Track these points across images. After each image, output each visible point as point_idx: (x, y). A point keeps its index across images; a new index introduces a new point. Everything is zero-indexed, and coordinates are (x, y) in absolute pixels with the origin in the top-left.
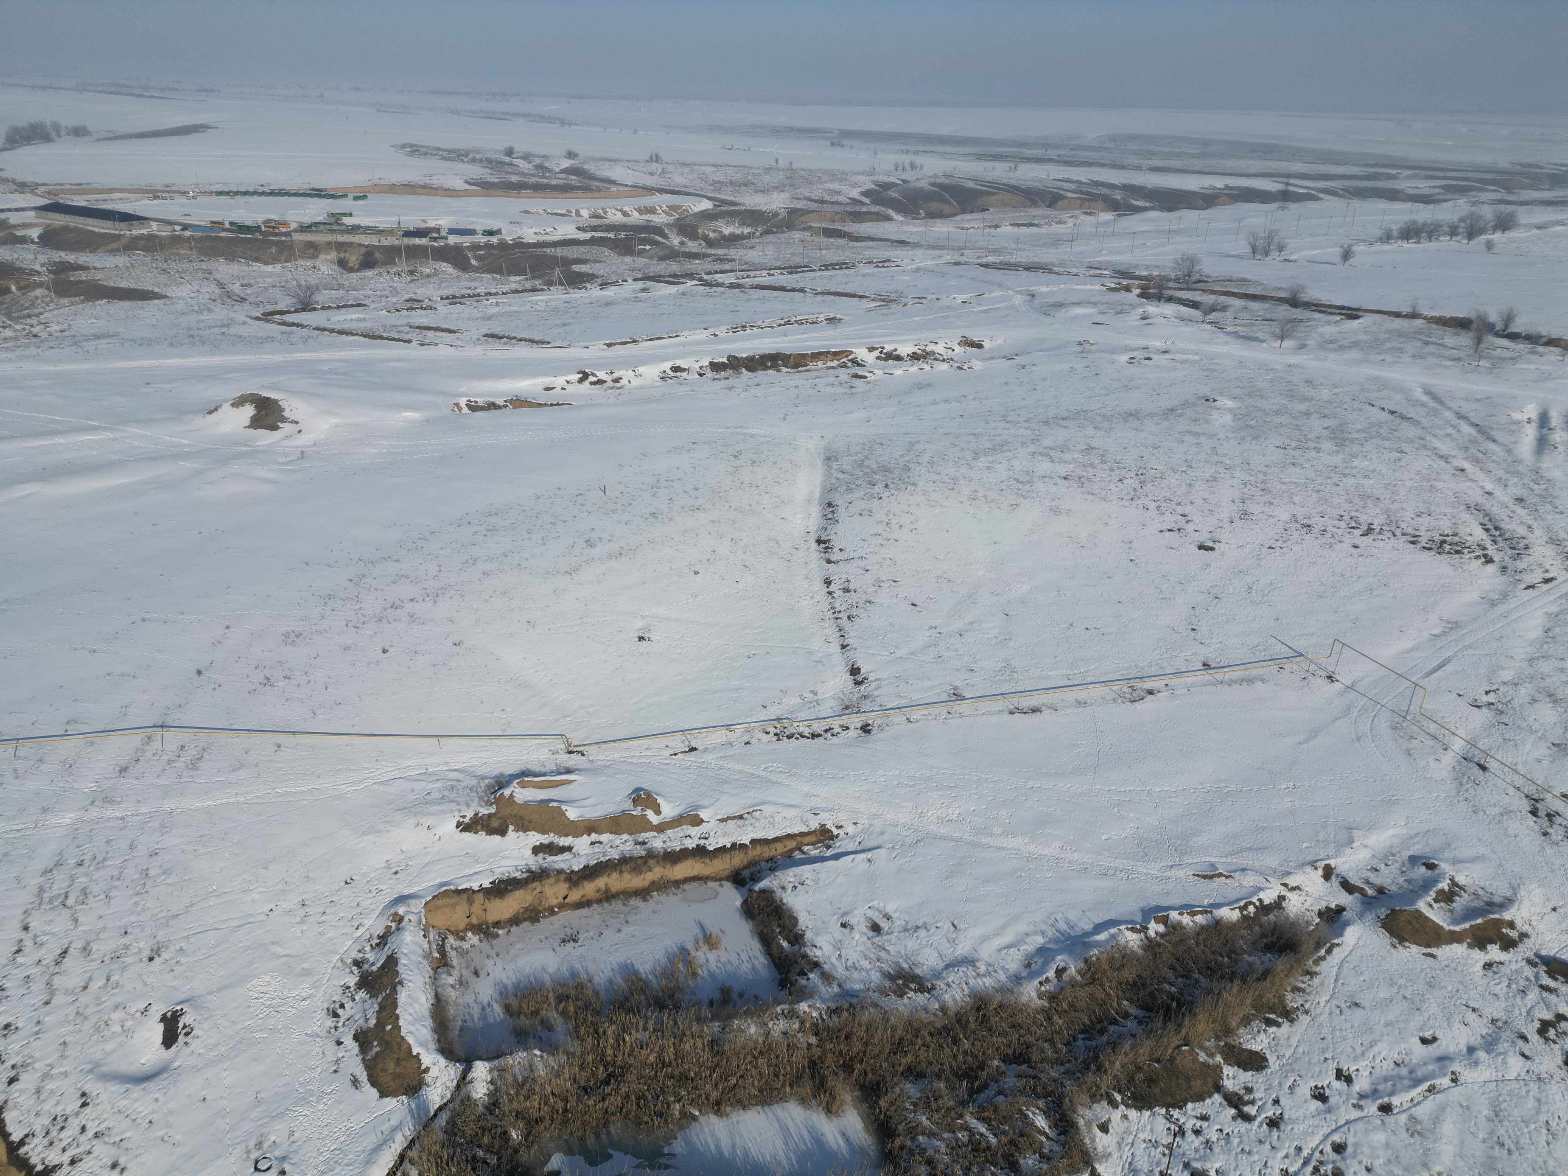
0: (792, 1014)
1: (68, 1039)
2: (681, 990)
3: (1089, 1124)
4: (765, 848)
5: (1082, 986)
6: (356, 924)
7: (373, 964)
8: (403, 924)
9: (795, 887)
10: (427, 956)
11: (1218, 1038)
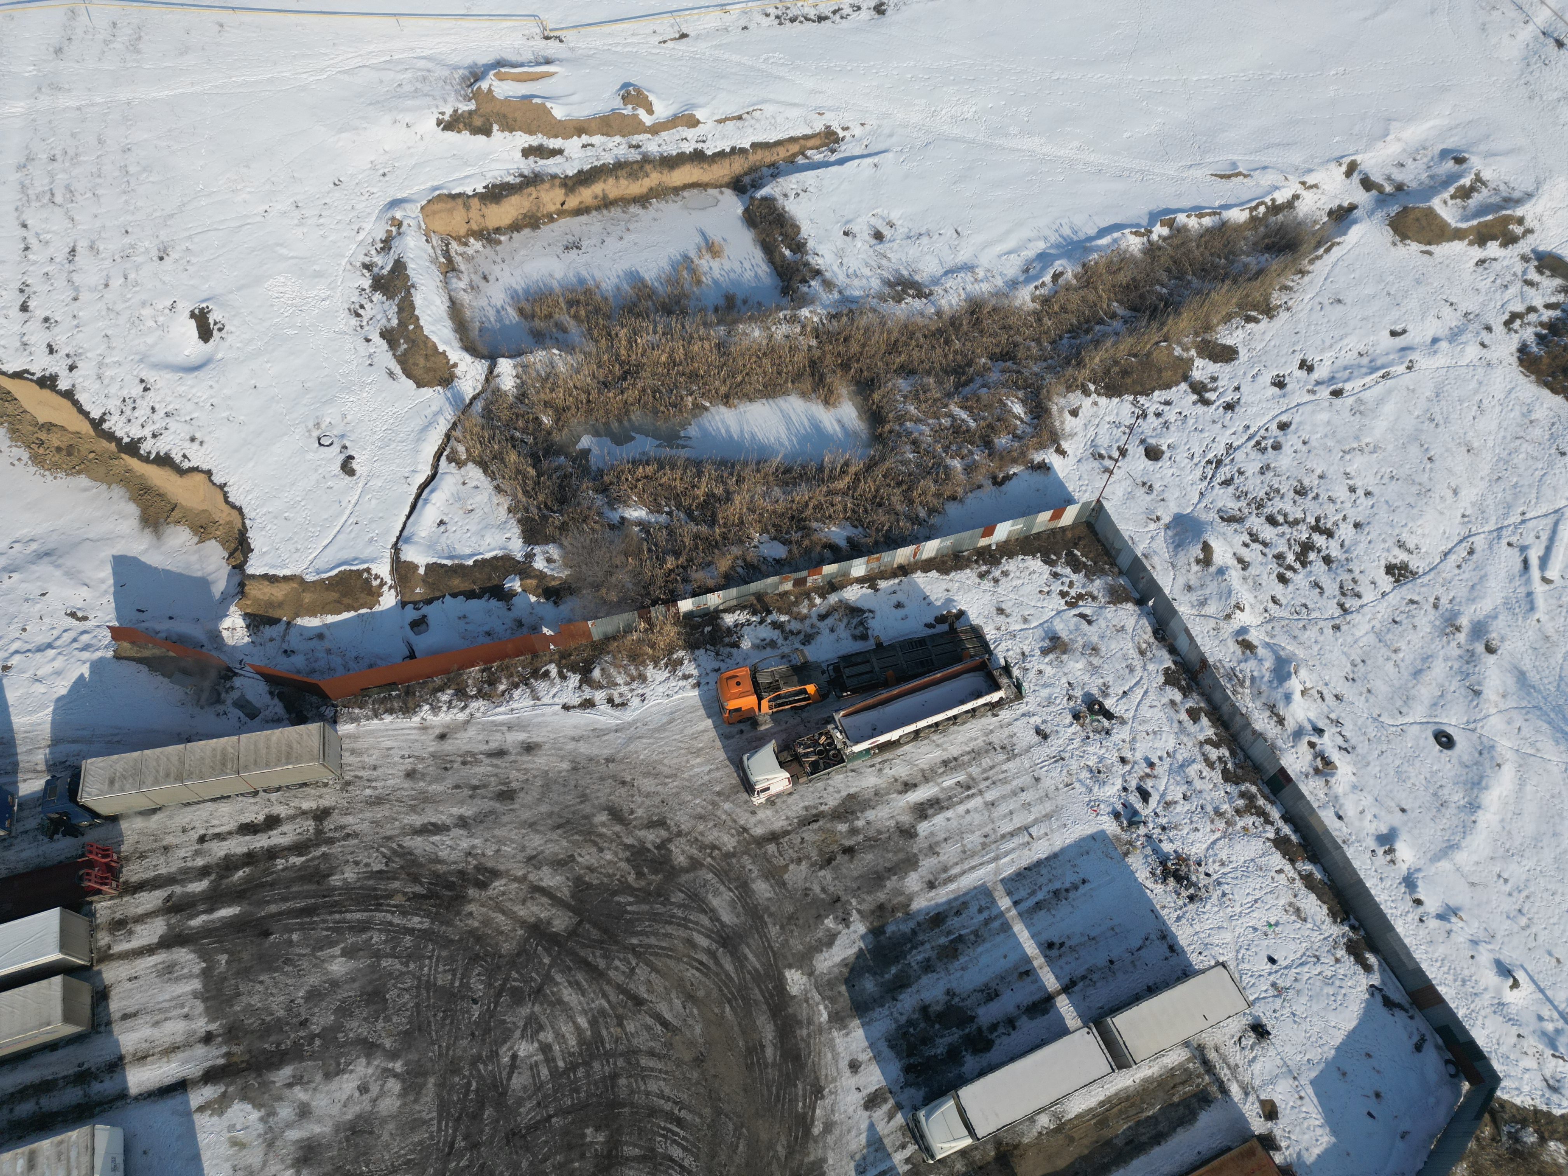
0: (793, 320)
1: (109, 333)
2: (686, 296)
3: (1061, 411)
4: (767, 153)
5: (1076, 289)
6: (355, 227)
7: (382, 268)
8: (403, 229)
9: (798, 194)
10: (434, 260)
11: (1197, 334)
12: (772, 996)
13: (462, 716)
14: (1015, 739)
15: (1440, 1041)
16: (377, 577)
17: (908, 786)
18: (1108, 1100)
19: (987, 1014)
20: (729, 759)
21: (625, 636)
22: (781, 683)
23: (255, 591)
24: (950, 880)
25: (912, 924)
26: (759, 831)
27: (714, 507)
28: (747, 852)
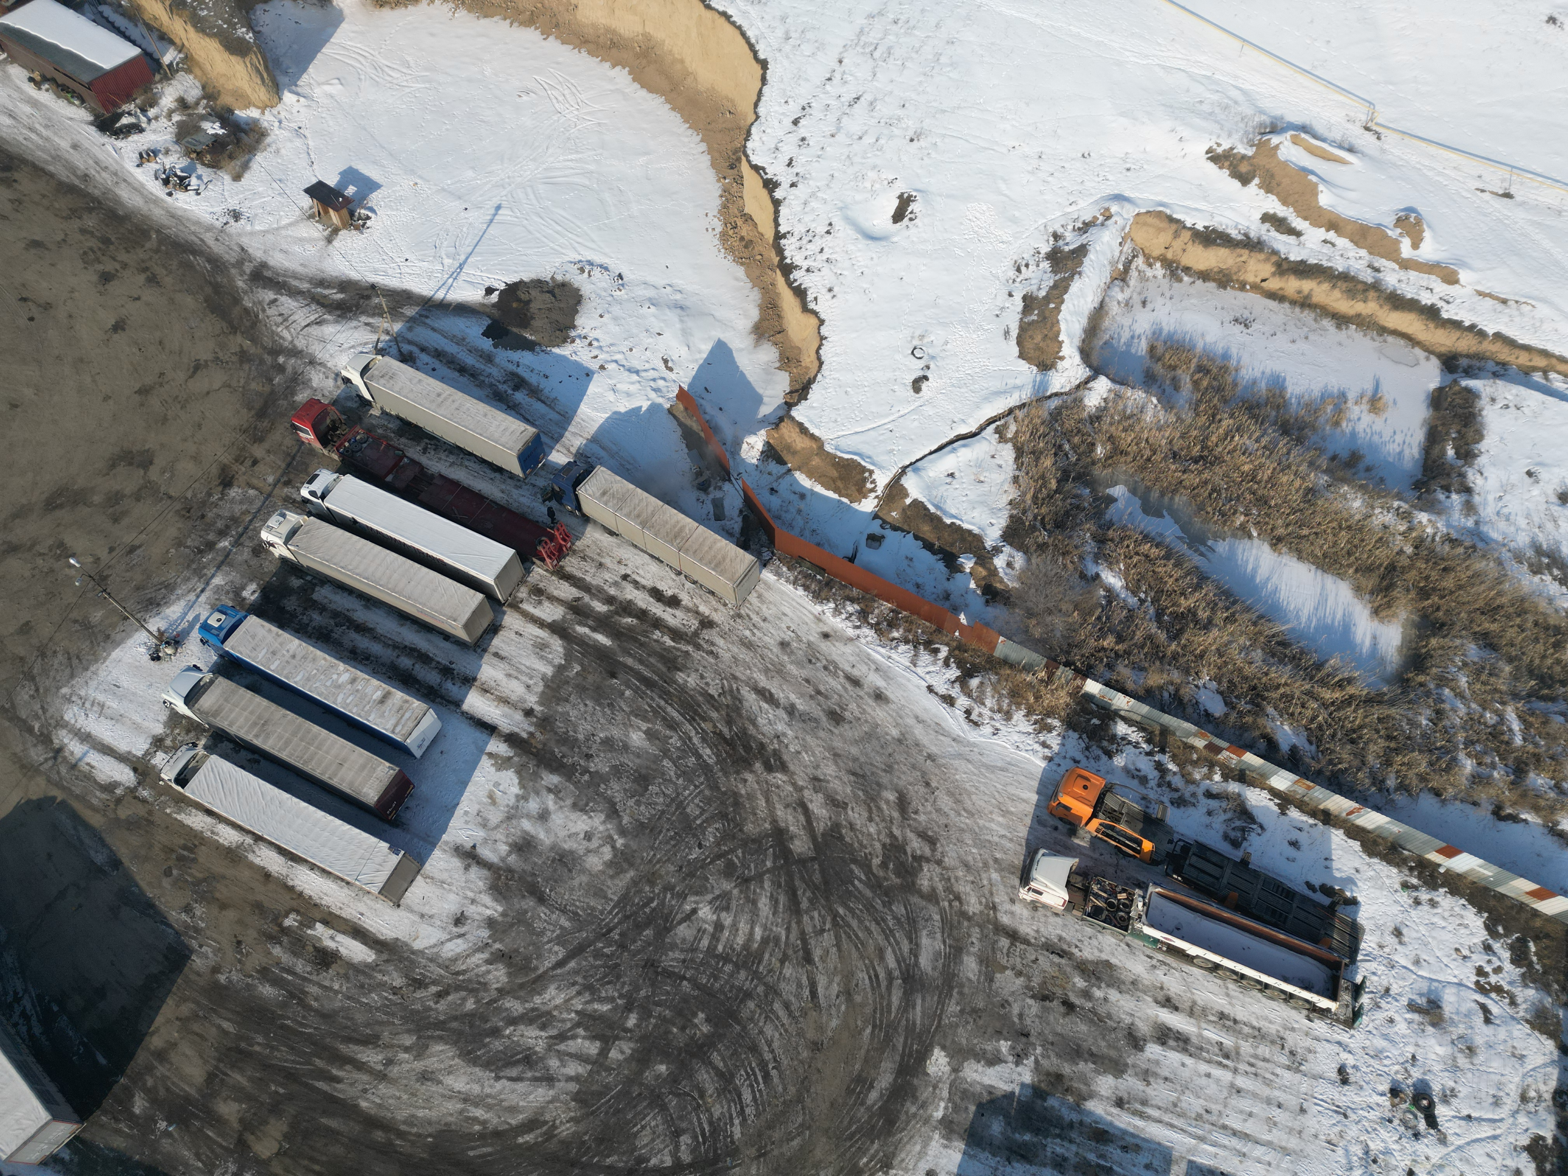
1: (836, 174)
6: (1072, 199)
7: (1067, 244)
8: (1108, 222)
9: (1507, 407)
10: (1113, 263)
12: (910, 1055)
13: (851, 632)
14: (1310, 1057)
16: (873, 482)
17: (1168, 1003)
20: (1028, 842)
21: (1021, 671)
22: (1124, 818)
23: (788, 432)
24: (1141, 1115)
25: (1075, 1117)
26: (1005, 919)
27: (1187, 625)
28: (981, 927)
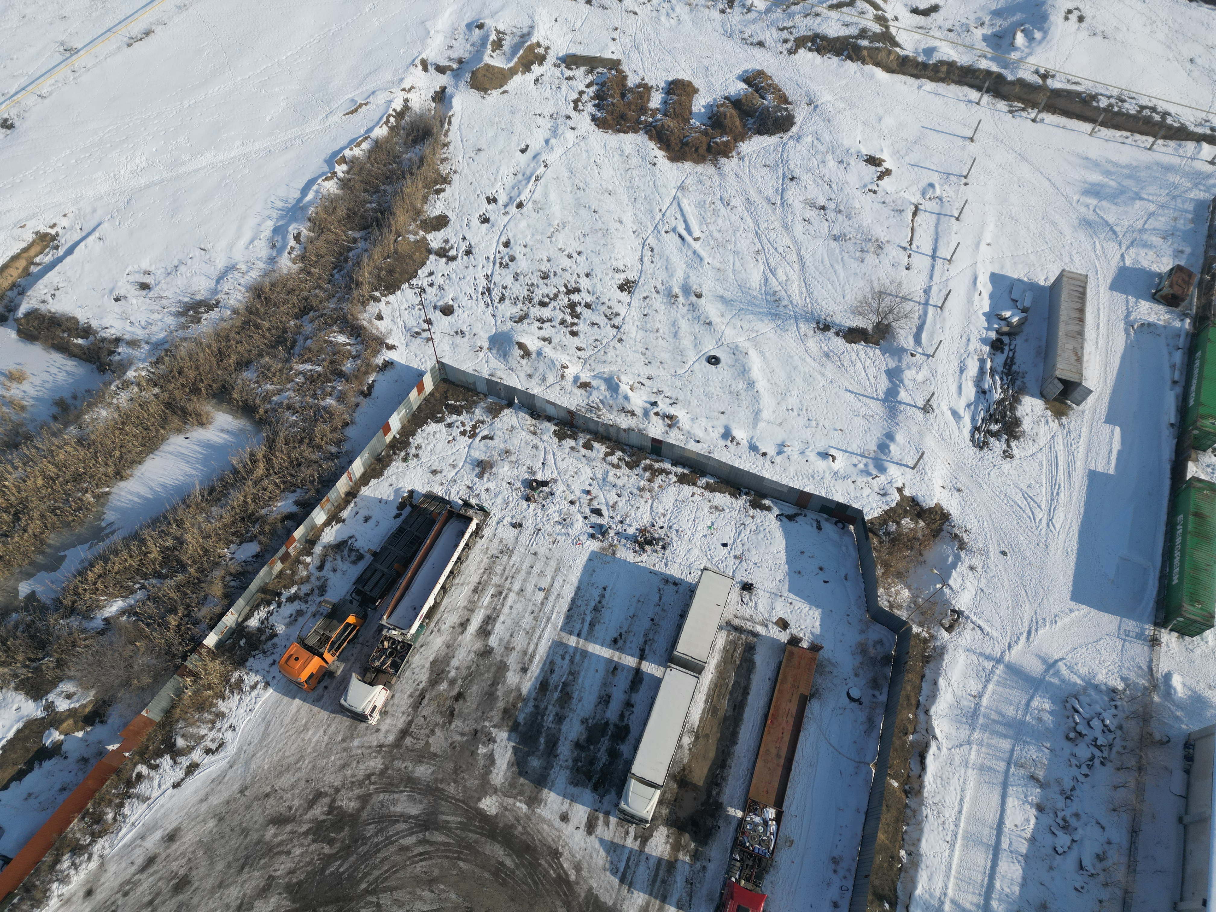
0: (126, 385)
3: (370, 321)
5: (317, 238)
9: (53, 295)
11: (415, 220)
12: (482, 828)
13: (93, 865)
14: (504, 542)
15: (825, 516)
17: (464, 625)
18: (708, 696)
19: (612, 713)
20: (333, 712)
21: (181, 699)
22: (327, 633)
24: (532, 657)
25: (531, 703)
26: (391, 738)
27: (175, 556)
28: (394, 759)
